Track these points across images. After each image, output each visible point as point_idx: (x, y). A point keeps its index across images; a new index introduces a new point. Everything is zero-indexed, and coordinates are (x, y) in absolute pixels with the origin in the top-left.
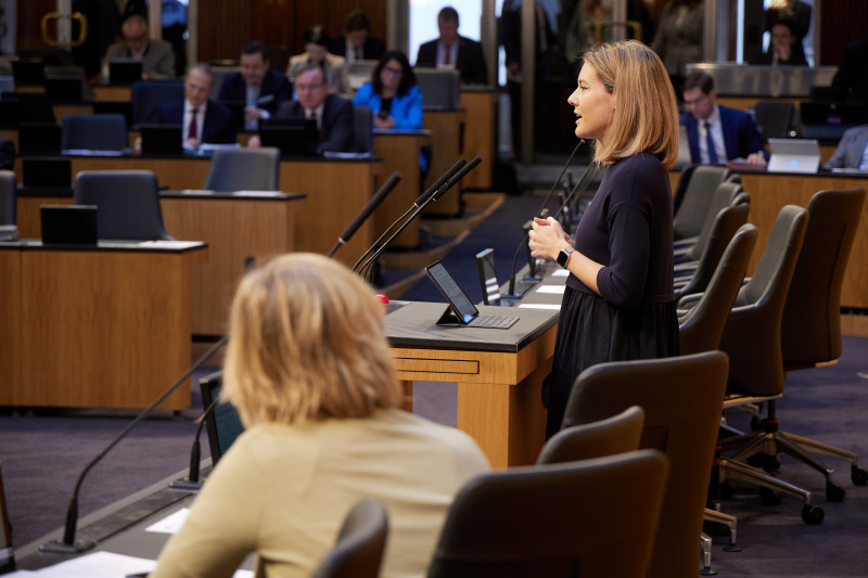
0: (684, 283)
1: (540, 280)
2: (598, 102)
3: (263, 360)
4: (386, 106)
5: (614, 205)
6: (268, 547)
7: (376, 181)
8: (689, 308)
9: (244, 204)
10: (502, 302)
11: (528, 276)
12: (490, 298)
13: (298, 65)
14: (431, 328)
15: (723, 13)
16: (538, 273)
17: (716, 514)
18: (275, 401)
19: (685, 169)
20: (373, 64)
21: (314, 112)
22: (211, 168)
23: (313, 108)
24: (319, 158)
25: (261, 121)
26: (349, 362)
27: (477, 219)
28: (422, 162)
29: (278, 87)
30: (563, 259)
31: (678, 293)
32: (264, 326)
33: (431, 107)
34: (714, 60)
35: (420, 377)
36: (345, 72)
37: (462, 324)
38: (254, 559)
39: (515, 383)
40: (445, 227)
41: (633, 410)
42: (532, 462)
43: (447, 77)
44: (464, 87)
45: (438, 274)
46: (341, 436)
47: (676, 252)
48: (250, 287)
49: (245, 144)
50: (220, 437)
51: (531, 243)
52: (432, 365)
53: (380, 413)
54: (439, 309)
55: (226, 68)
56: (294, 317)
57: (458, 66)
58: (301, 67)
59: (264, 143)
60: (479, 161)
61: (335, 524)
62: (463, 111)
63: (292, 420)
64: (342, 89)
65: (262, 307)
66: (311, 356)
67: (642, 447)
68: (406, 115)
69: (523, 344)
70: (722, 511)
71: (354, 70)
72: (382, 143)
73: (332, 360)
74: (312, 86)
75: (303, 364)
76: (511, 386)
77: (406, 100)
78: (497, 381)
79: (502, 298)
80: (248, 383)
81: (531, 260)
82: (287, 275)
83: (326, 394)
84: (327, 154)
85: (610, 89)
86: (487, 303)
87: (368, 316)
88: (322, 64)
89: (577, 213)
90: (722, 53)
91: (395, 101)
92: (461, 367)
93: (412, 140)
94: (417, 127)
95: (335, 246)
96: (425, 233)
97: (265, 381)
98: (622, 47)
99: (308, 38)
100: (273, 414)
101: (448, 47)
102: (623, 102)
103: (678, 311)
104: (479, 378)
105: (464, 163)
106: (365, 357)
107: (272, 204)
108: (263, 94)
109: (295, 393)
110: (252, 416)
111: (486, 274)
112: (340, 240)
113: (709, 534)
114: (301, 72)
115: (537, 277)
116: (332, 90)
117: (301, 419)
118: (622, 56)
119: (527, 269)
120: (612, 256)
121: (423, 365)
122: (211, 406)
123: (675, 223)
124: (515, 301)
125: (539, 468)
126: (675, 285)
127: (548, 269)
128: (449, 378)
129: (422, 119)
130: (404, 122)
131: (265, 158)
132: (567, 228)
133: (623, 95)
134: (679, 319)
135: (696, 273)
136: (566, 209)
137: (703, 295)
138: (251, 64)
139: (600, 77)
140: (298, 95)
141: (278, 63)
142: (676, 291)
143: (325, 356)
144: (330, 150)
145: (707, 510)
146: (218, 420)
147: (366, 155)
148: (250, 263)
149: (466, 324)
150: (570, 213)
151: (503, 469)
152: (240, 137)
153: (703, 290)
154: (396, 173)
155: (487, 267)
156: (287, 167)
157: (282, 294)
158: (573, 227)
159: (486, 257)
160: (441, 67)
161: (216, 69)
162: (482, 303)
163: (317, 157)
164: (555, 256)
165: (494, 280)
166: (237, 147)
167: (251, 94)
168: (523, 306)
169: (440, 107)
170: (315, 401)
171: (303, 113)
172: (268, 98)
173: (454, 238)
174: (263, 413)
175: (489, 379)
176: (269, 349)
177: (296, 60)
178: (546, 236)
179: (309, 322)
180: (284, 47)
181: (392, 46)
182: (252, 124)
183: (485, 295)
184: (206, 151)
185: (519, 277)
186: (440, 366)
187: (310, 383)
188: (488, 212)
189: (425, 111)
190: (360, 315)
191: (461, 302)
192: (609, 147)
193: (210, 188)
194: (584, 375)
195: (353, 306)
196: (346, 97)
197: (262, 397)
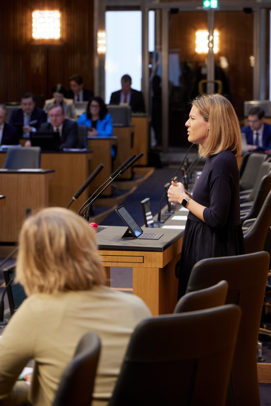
0: (245, 213)
1: (173, 213)
2: (200, 126)
3: (36, 261)
4: (94, 125)
5: (213, 177)
6: (39, 357)
7: (90, 164)
8: (248, 227)
9: (23, 175)
10: (155, 225)
11: (167, 211)
12: (149, 223)
13: (49, 104)
14: (119, 240)
15: (263, 75)
16: (172, 209)
17: (263, 330)
18: (42, 282)
19: (245, 155)
20: (86, 103)
21: (58, 128)
22: (6, 158)
23: (58, 126)
24: (61, 151)
25: (31, 133)
26: (79, 262)
27: (140, 181)
28: (113, 153)
29: (39, 116)
30: (185, 203)
31: (243, 219)
32: (36, 244)
33: (117, 125)
34: (258, 99)
35: (114, 265)
36: (73, 107)
37: (135, 237)
38: (33, 362)
39: (162, 267)
40: (124, 185)
41: (222, 283)
42: (172, 312)
43: (125, 109)
44: (133, 114)
45: (122, 212)
46: (76, 299)
47: (241, 197)
48: (29, 224)
49: (23, 145)
50: (14, 298)
51: (168, 195)
52: (119, 259)
53: (95, 287)
54: (123, 230)
55: (13, 106)
56: (51, 240)
57: (131, 104)
58: (51, 106)
59: (33, 145)
60: (142, 155)
61: (74, 344)
62: (133, 126)
63: (51, 292)
64: (72, 116)
65: (35, 235)
66: (60, 259)
67: (226, 303)
68: (104, 129)
69: (166, 247)
70: (267, 328)
71: (78, 106)
72: (93, 143)
73: (71, 261)
74: (57, 115)
75: (56, 263)
76: (160, 269)
77: (104, 121)
78: (153, 266)
79: (154, 223)
80: (29, 274)
81: (169, 204)
82: (48, 219)
83: (68, 278)
84: (65, 150)
85: (206, 120)
86: (147, 226)
87: (89, 239)
88: (62, 104)
89: (191, 178)
90: (263, 96)
91: (99, 122)
92: (134, 259)
93: (108, 142)
94: (110, 135)
95: (71, 201)
96: (115, 188)
97: (37, 272)
98: (212, 98)
99: (54, 90)
100: (41, 289)
101: (126, 95)
102: (213, 126)
103: (243, 228)
104: (144, 265)
105: (135, 156)
106: (88, 260)
107: (38, 176)
108: (32, 119)
109: (52, 278)
110: (31, 290)
111: (146, 211)
112: (74, 198)
113: (261, 340)
114: (51, 108)
115: (172, 212)
116: (67, 117)
117: (56, 291)
118: (212, 102)
119: (166, 207)
120: (211, 203)
121: (115, 259)
122: (9, 283)
123: (240, 182)
124: (161, 224)
125: (175, 315)
126: (241, 214)
127: (177, 207)
128: (129, 265)
129: (112, 131)
130: (103, 132)
131: (34, 152)
132: (186, 187)
133: (213, 122)
134: (244, 232)
135: (252, 208)
136: (186, 176)
137: (256, 220)
138: (27, 104)
139: (201, 113)
140: (49, 120)
141: (40, 103)
142: (241, 218)
143: (68, 260)
144: (66, 147)
145: (261, 329)
146: (13, 289)
147: (84, 150)
148: (28, 212)
149: (137, 237)
150: (188, 178)
151: (157, 316)
152: (21, 141)
153: (256, 217)
154: (101, 164)
155: (146, 207)
156: (44, 156)
157: (45, 228)
158: (189, 185)
159: (146, 202)
160: (122, 104)
161: (8, 107)
162: (144, 226)
163: (59, 151)
164: (181, 202)
165: (150, 213)
166: (19, 147)
167: (26, 119)
168: (165, 227)
169: (121, 125)
170: (62, 282)
171: (53, 129)
172: (35, 122)
173: (129, 190)
174: (36, 288)
175: (149, 265)
176: (39, 256)
177: (48, 102)
178: (176, 191)
179: (59, 242)
180: (42, 95)
181: (96, 94)
182: (27, 135)
183: (146, 221)
184: (3, 149)
185: (163, 211)
186: (124, 259)
187: (60, 273)
188: (146, 177)
189: (114, 127)
190: (85, 238)
191: (134, 226)
192: (207, 149)
193: (5, 168)
194: (198, 264)
195: (81, 234)
196: (73, 120)
197: (36, 280)
